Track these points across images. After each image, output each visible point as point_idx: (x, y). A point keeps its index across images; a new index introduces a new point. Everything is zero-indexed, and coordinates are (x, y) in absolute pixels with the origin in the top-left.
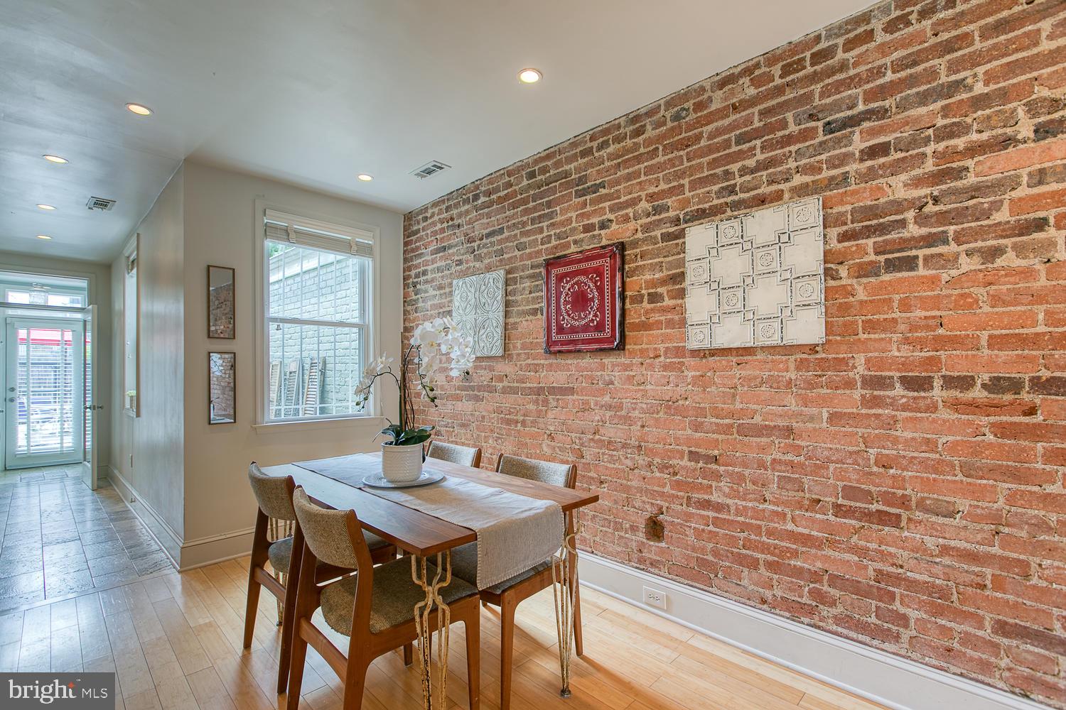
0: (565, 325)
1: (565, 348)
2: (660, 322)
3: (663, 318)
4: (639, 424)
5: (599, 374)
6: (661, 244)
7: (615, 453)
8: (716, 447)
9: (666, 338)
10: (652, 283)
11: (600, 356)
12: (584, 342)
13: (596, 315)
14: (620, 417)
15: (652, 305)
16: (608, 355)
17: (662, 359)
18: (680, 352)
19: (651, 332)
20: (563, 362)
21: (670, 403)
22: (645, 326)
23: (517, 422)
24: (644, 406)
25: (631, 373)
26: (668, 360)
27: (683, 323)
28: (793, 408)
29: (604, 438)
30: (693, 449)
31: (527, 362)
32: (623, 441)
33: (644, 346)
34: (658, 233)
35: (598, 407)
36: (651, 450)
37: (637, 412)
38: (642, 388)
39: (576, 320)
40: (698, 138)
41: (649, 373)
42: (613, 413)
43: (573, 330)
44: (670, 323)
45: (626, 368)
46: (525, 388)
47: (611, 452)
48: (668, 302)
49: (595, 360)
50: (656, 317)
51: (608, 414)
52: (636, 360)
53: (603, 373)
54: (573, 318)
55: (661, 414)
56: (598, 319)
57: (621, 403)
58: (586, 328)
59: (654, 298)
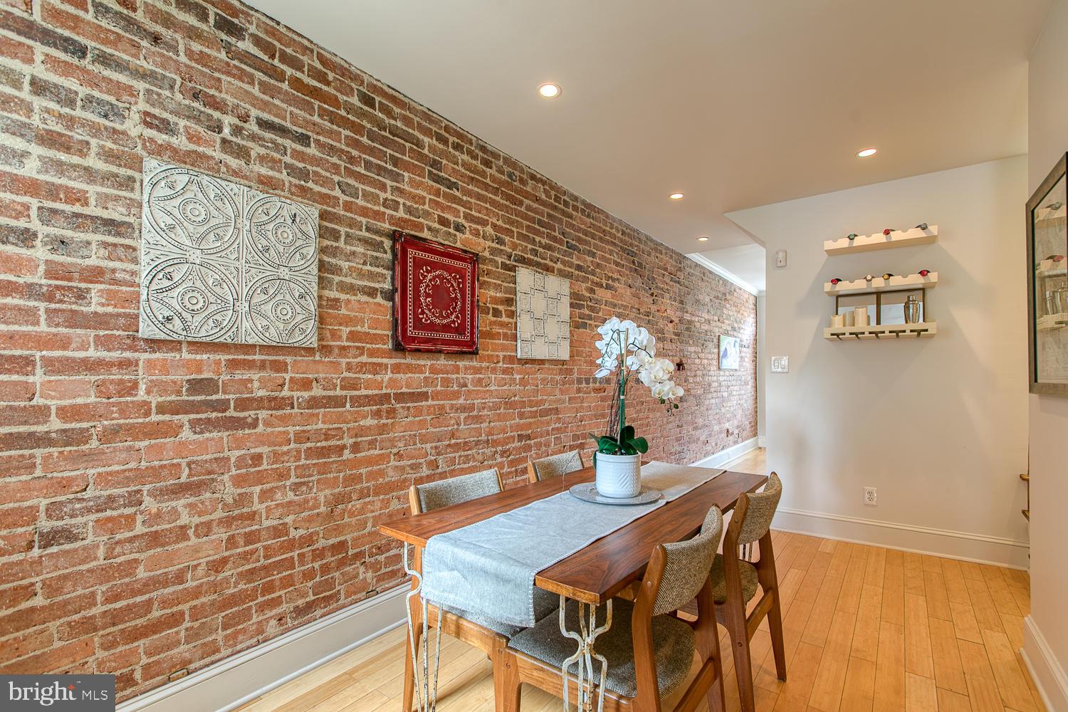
0: (423, 320)
1: (423, 346)
2: (499, 334)
3: (501, 331)
4: (488, 420)
5: (454, 376)
6: (499, 270)
7: (469, 452)
8: (530, 428)
9: (504, 348)
10: (495, 300)
11: (454, 358)
12: (445, 342)
13: (457, 317)
14: (473, 417)
15: (495, 319)
16: (462, 358)
17: (501, 364)
18: (512, 359)
19: (494, 341)
20: (414, 362)
21: (507, 400)
22: (490, 335)
23: (343, 447)
24: (491, 404)
25: (481, 376)
26: (504, 366)
27: (515, 338)
28: (558, 396)
29: (460, 441)
30: (519, 433)
31: (359, 359)
32: (475, 439)
33: (489, 352)
34: (499, 260)
35: (454, 411)
36: (495, 441)
37: (486, 410)
38: (487, 388)
39: (437, 317)
40: (521, 204)
41: (493, 376)
42: (467, 414)
43: (432, 327)
44: (506, 336)
45: (477, 370)
46: (359, 397)
47: (466, 453)
48: (504, 319)
49: (450, 363)
50: (497, 329)
51: (463, 416)
52: (484, 364)
53: (458, 376)
54: (433, 313)
55: (502, 410)
56: (459, 322)
57: (474, 404)
58: (446, 328)
59: (497, 313)
